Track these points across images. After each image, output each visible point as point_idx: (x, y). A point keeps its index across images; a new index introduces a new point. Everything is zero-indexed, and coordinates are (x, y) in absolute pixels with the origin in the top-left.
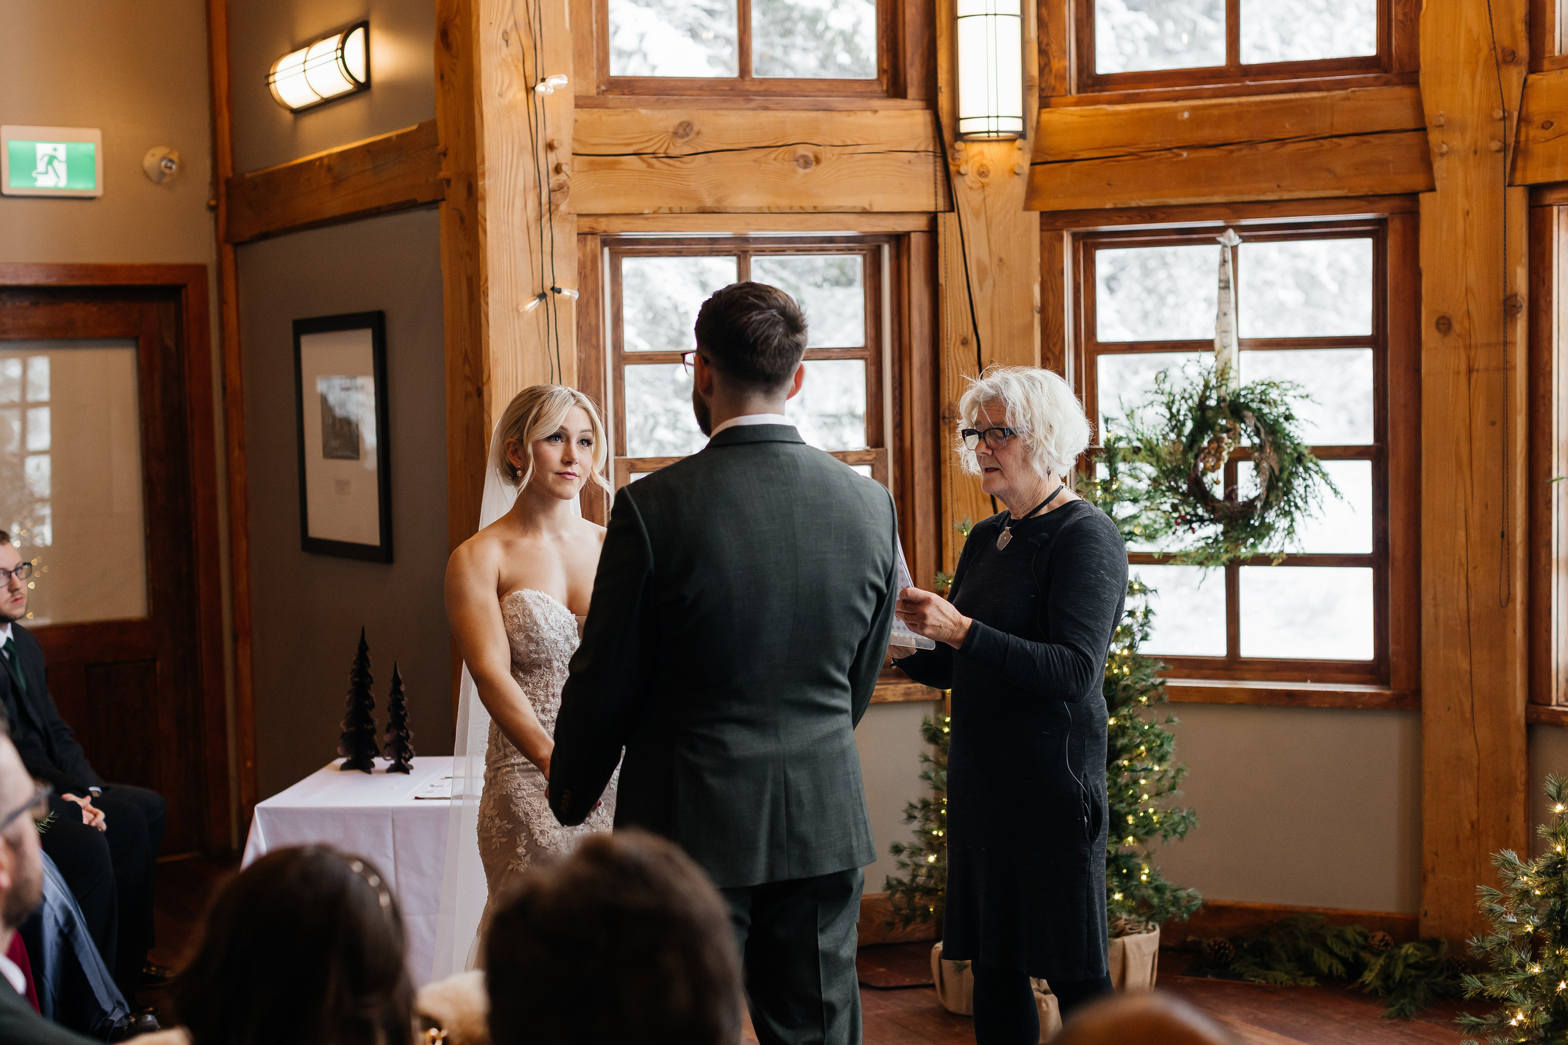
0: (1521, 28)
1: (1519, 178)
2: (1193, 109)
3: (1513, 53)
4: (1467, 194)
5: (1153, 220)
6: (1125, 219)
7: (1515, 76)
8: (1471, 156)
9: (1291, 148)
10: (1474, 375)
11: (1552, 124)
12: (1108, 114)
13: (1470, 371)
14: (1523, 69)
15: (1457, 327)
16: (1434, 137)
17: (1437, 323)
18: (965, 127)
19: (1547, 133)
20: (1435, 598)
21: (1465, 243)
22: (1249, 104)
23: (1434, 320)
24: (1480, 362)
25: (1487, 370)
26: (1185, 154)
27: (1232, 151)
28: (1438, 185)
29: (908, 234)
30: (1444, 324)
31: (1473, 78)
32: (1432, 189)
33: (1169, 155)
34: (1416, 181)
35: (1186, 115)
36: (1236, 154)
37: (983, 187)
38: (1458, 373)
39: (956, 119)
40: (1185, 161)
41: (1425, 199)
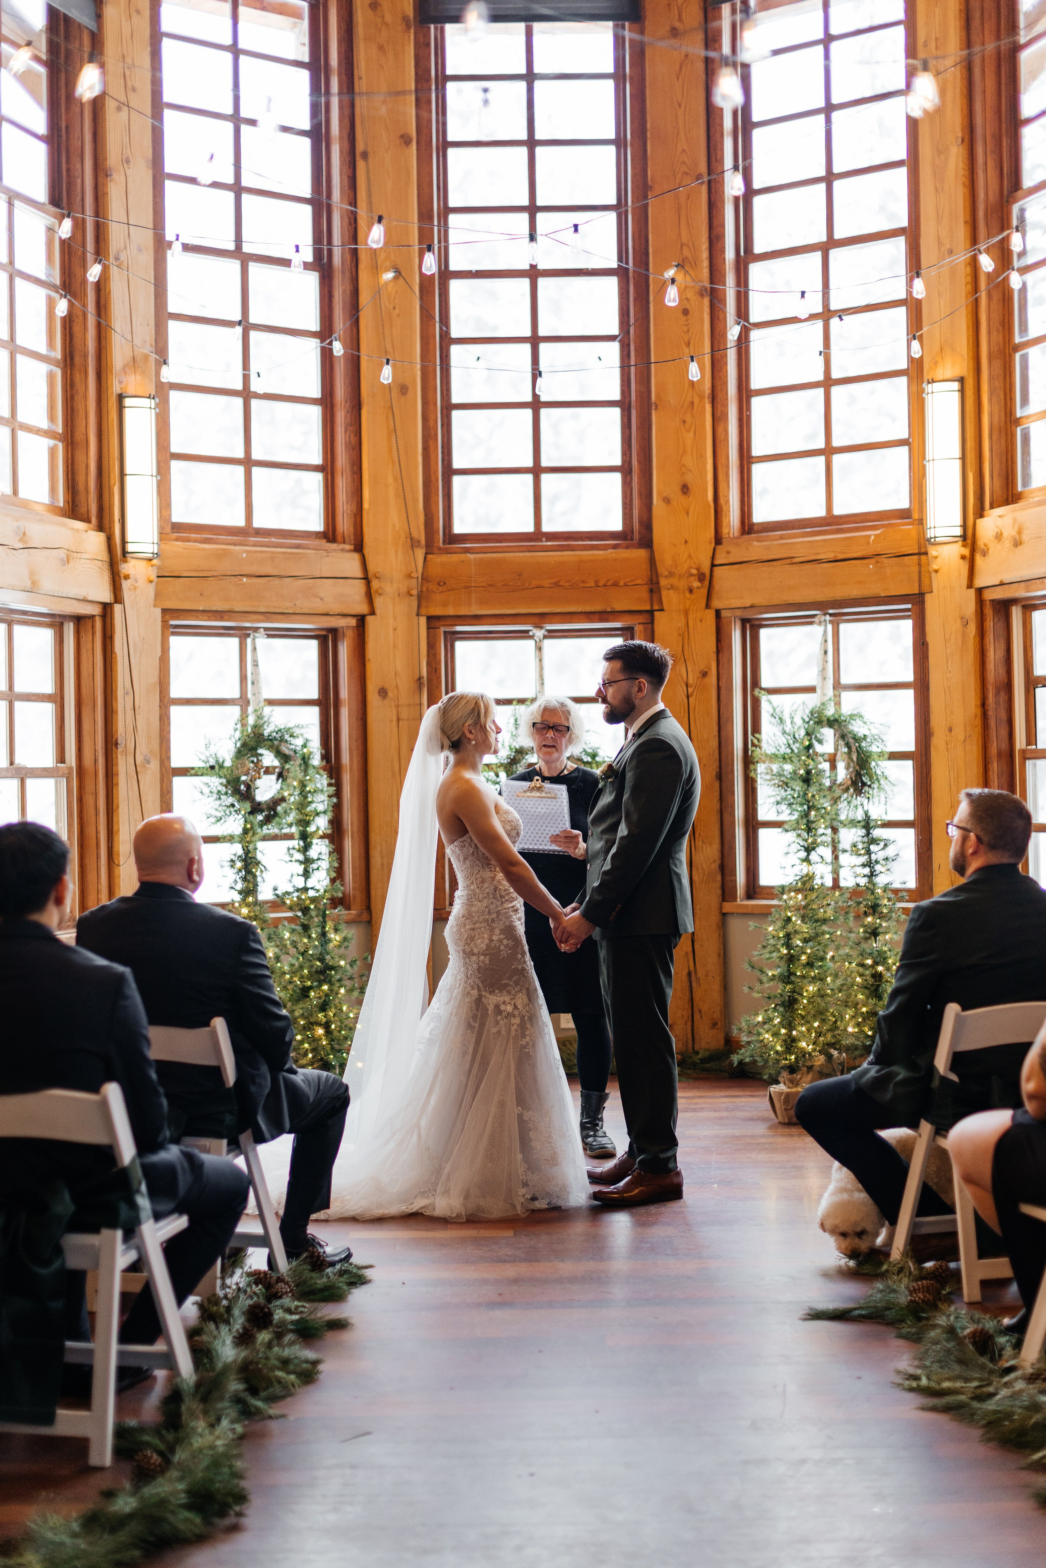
0: (422, 527)
1: (423, 611)
2: (248, 552)
3: (419, 541)
4: (395, 618)
5: (222, 619)
6: (206, 618)
7: (420, 553)
8: (396, 596)
9: (301, 582)
10: (401, 723)
11: (445, 583)
12: (200, 549)
13: (398, 720)
14: (424, 551)
15: (390, 694)
16: (375, 584)
17: (379, 692)
18: (130, 548)
19: (441, 589)
20: (381, 852)
21: (394, 646)
22: (277, 553)
23: (377, 690)
24: (404, 714)
25: (408, 719)
26: (245, 580)
27: (270, 581)
28: (377, 611)
29: (93, 617)
30: (383, 692)
31: (396, 552)
32: (373, 613)
33: (235, 579)
34: (363, 609)
35: (244, 555)
36: (272, 583)
37: (135, 588)
38: (392, 721)
39: (124, 542)
40: (244, 584)
41: (370, 619)
